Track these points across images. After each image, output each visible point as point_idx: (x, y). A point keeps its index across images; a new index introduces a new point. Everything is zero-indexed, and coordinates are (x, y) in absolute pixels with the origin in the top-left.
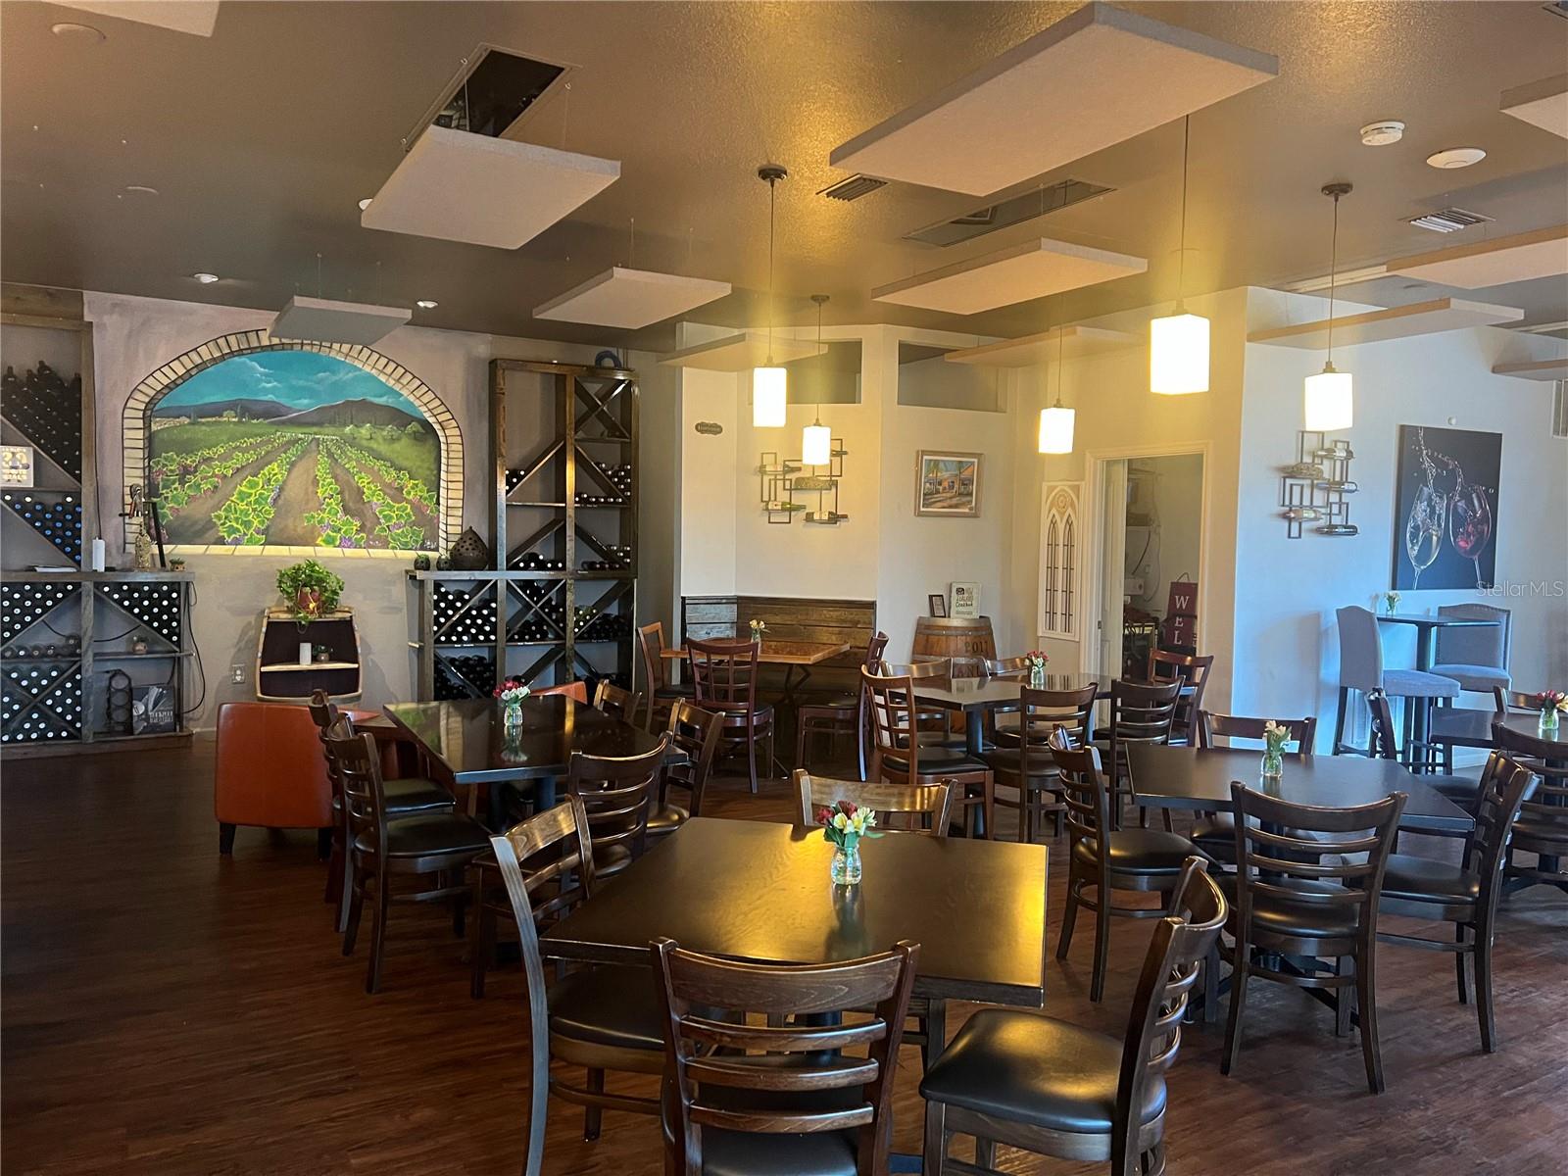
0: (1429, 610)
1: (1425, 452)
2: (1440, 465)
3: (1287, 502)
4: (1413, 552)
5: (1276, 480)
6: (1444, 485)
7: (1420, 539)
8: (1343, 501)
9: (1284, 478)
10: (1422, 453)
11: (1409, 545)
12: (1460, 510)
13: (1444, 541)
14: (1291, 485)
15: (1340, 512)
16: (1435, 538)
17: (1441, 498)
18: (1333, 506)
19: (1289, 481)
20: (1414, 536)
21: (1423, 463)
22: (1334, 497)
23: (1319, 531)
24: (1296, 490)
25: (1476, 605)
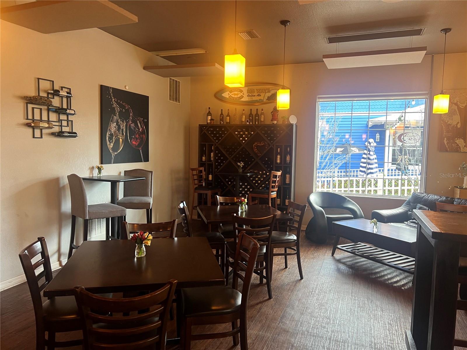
0: (120, 173)
2: (121, 106)
3: (30, 117)
4: (111, 146)
5: (21, 105)
6: (124, 116)
7: (114, 140)
8: (69, 119)
9: (27, 103)
10: (112, 100)
11: (108, 143)
12: (132, 128)
13: (125, 141)
14: (33, 108)
15: (68, 125)
16: (121, 140)
17: (123, 122)
18: (63, 122)
19: (30, 106)
20: (111, 138)
21: (113, 104)
22: (63, 117)
23: (53, 134)
24: (37, 112)
25: (139, 169)
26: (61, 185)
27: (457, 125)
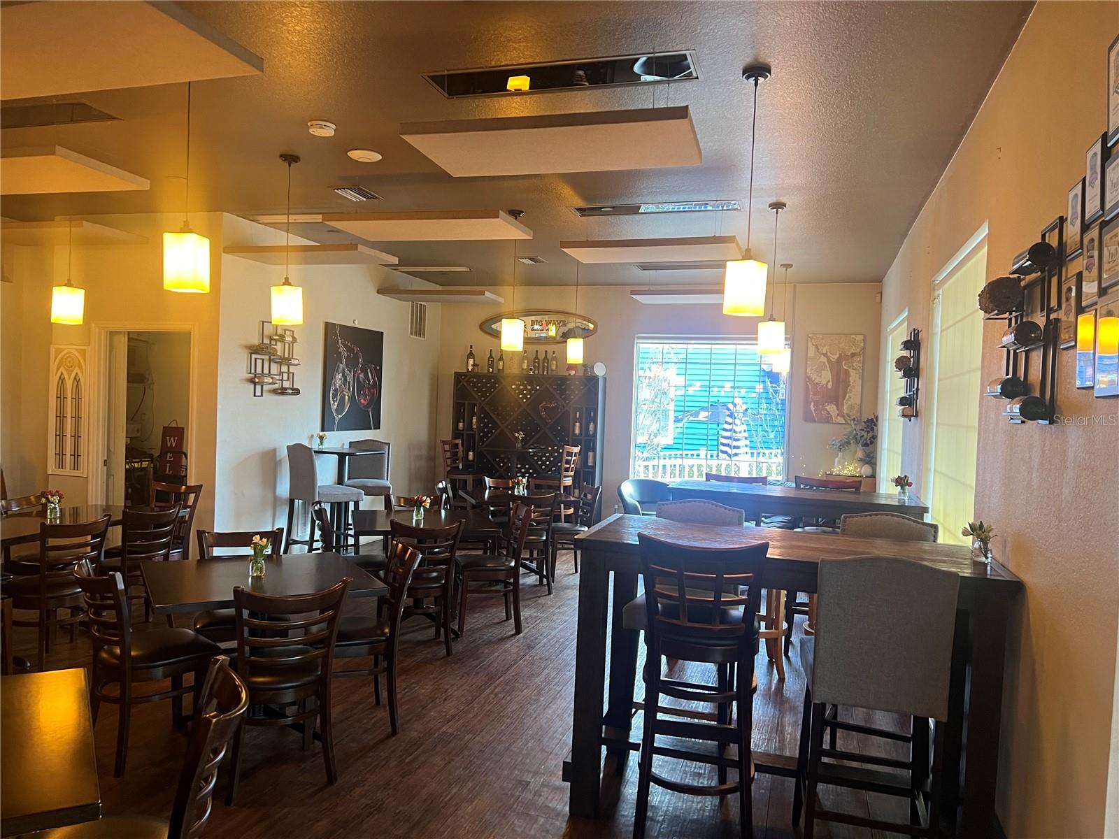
0: (344, 444)
1: (340, 341)
2: (349, 350)
3: (253, 371)
4: (334, 406)
5: (244, 356)
6: (352, 364)
7: (338, 398)
8: (290, 371)
9: (251, 353)
10: (338, 341)
11: (332, 402)
12: (361, 380)
13: (352, 399)
14: (256, 359)
15: (288, 378)
16: (347, 397)
17: (350, 371)
18: (284, 374)
19: (254, 356)
20: (335, 396)
21: (339, 348)
22: (284, 369)
23: (275, 392)
24: (259, 362)
25: (371, 440)
26: (278, 459)
27: (827, 384)
